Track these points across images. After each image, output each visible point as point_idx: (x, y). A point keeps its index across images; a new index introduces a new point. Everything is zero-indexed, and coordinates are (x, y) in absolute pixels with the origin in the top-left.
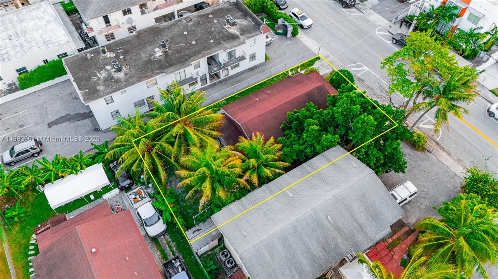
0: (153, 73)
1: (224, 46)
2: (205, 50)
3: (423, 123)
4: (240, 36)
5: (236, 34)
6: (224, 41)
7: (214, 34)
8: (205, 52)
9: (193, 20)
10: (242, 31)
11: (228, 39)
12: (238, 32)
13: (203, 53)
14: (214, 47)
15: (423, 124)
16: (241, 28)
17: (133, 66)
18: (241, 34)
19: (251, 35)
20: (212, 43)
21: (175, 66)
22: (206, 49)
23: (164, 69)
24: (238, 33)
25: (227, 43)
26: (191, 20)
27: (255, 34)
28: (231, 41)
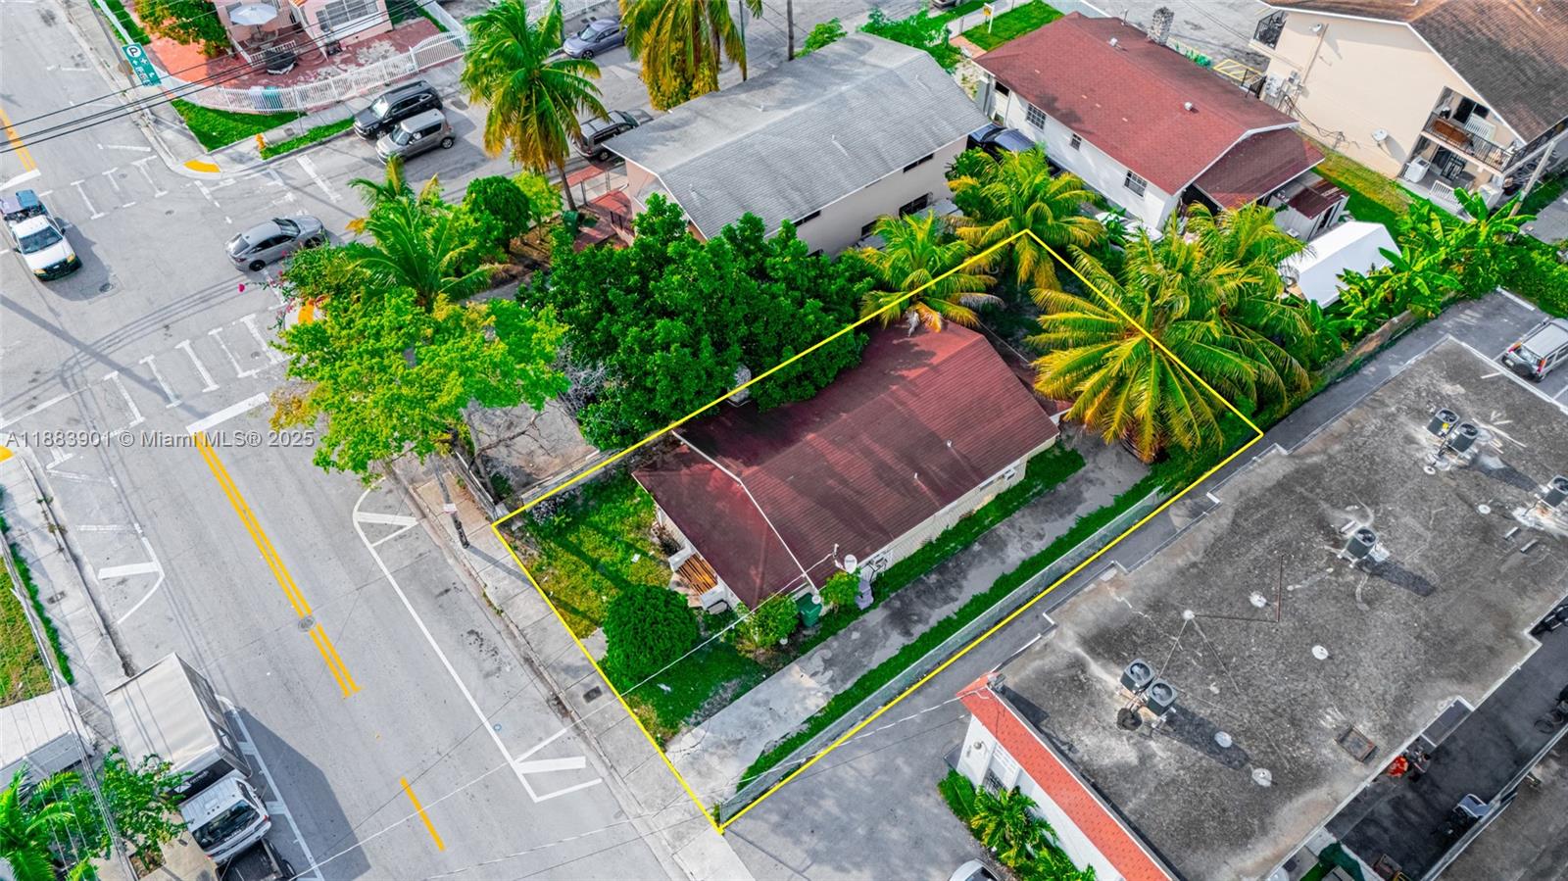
0: (1324, 452)
1: (1130, 593)
2: (1194, 565)
3: (400, 532)
4: (1080, 651)
5: (1104, 666)
6: (1138, 620)
7: (1195, 657)
8: (1193, 559)
9: (1333, 742)
10: (1081, 686)
11: (1128, 631)
12: (1099, 680)
13: (1196, 553)
14: (1169, 586)
15: (401, 527)
16: (1092, 704)
17: (1411, 474)
18: (1078, 664)
19: (1037, 663)
20: (1186, 606)
21: (1268, 484)
22: (1194, 571)
23: (1297, 471)
24: (1096, 669)
25: (1123, 608)
26: (1341, 741)
27: (1024, 674)
28: (1112, 620)
